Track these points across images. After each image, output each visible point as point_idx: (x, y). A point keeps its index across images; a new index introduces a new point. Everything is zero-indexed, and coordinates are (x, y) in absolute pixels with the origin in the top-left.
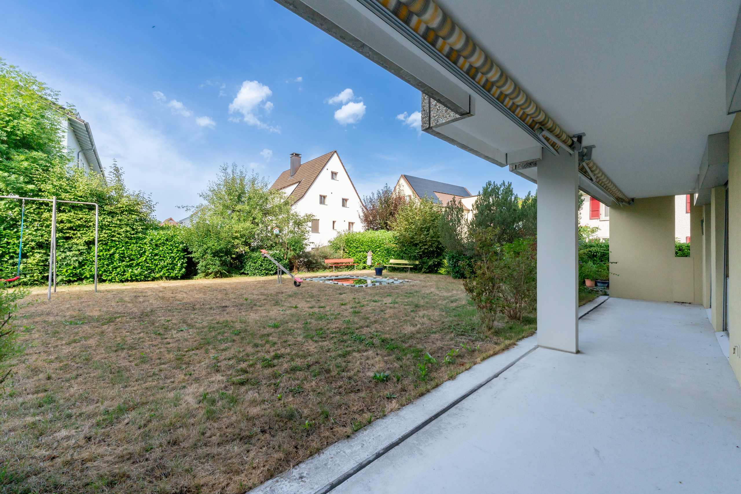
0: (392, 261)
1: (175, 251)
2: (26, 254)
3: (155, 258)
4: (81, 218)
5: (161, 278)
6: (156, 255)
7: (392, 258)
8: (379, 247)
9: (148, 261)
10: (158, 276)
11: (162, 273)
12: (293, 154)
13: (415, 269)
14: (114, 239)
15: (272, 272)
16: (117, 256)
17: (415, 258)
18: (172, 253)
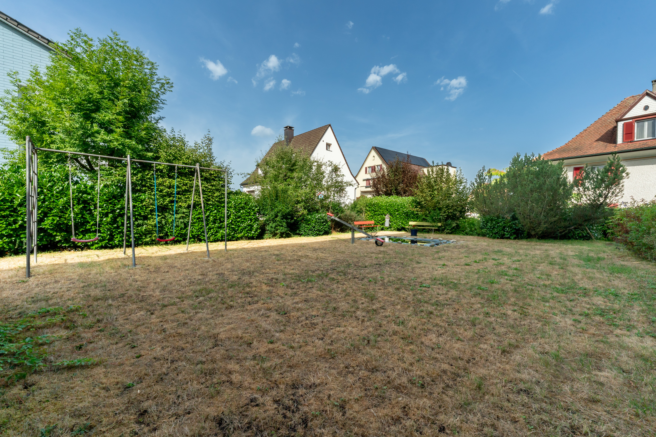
0: (411, 223)
1: (252, 213)
2: (147, 216)
3: (238, 220)
4: (187, 184)
5: (241, 238)
6: (239, 217)
7: (411, 221)
8: (398, 211)
9: (233, 222)
10: (239, 236)
11: (242, 234)
12: (286, 127)
13: (439, 230)
14: (209, 203)
15: (321, 233)
16: (211, 218)
17: (440, 221)
18: (249, 215)
